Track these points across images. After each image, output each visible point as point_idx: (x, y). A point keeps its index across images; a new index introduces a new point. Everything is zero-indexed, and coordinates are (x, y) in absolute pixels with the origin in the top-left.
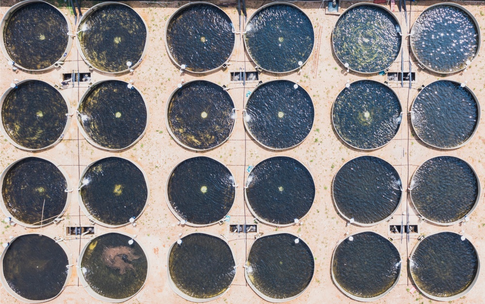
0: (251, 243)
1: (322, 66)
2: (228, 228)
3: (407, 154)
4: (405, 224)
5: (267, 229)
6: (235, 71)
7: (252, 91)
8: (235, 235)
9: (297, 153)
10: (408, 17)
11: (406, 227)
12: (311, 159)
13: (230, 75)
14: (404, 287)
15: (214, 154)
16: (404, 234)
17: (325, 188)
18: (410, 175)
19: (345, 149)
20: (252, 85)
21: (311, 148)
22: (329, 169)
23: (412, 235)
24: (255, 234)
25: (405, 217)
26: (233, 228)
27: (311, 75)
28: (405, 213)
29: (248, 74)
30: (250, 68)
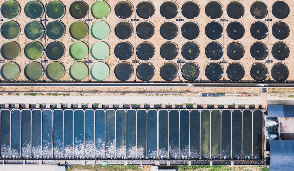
0: (222, 16)
1: (203, 64)
2: (228, 21)
3: (179, 40)
4: (180, 21)
5: (217, 20)
6: (226, 63)
7: (222, 58)
8: (226, 19)
9: (210, 41)
10: (179, 78)
11: (179, 21)
12: (206, 39)
13: (228, 62)
14: (180, 4)
15: (232, 40)
16: (180, 18)
17: (202, 31)
18: (178, 35)
19: (196, 42)
20: (222, 59)
21: (206, 42)
22: (201, 36)
23: (178, 18)
24: (221, 19)
25: (180, 23)
26: (227, 21)
27: (206, 62)
28: (180, 24)
29: (223, 62)
30: (222, 64)
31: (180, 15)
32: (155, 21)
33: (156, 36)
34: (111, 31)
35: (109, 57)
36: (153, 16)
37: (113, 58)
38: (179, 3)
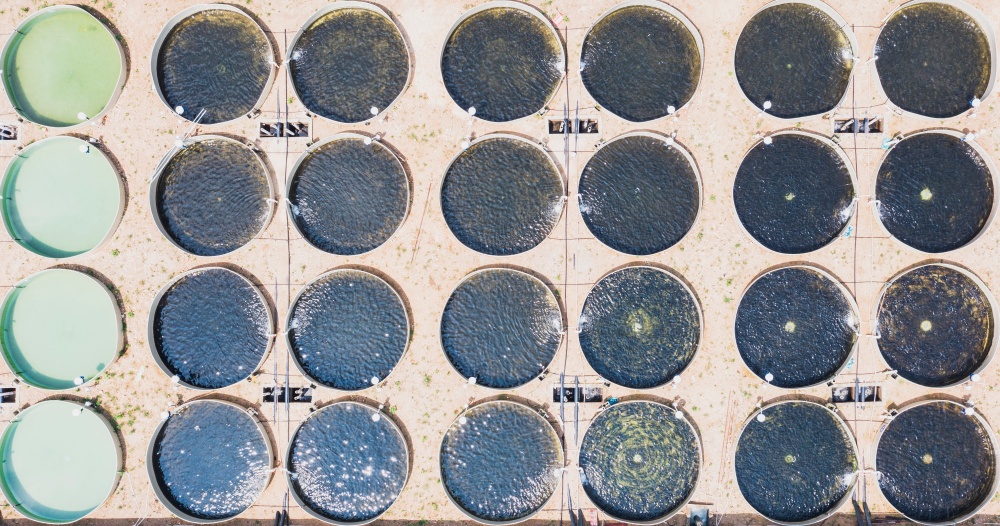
1: (720, 414)
2: (885, 127)
3: (568, 259)
4: (572, 136)
5: (815, 126)
6: (874, 404)
8: (874, 114)
9: (765, 259)
11: (570, 130)
12: (739, 250)
13: (883, 396)
14: (573, 24)
15: (912, 257)
16: (572, 117)
19: (679, 267)
20: (842, 380)
21: (739, 268)
23: (558, 116)
24: (838, 117)
25: (572, 148)
26: (876, 128)
27: (740, 397)
28: (572, 155)
29: (849, 399)
30: (846, 409)
31: (571, 96)
32: (413, 136)
33: (419, 232)
34: (131, 203)
35: (117, 369)
36: (402, 101)
37: (141, 370)
38: (567, 20)
